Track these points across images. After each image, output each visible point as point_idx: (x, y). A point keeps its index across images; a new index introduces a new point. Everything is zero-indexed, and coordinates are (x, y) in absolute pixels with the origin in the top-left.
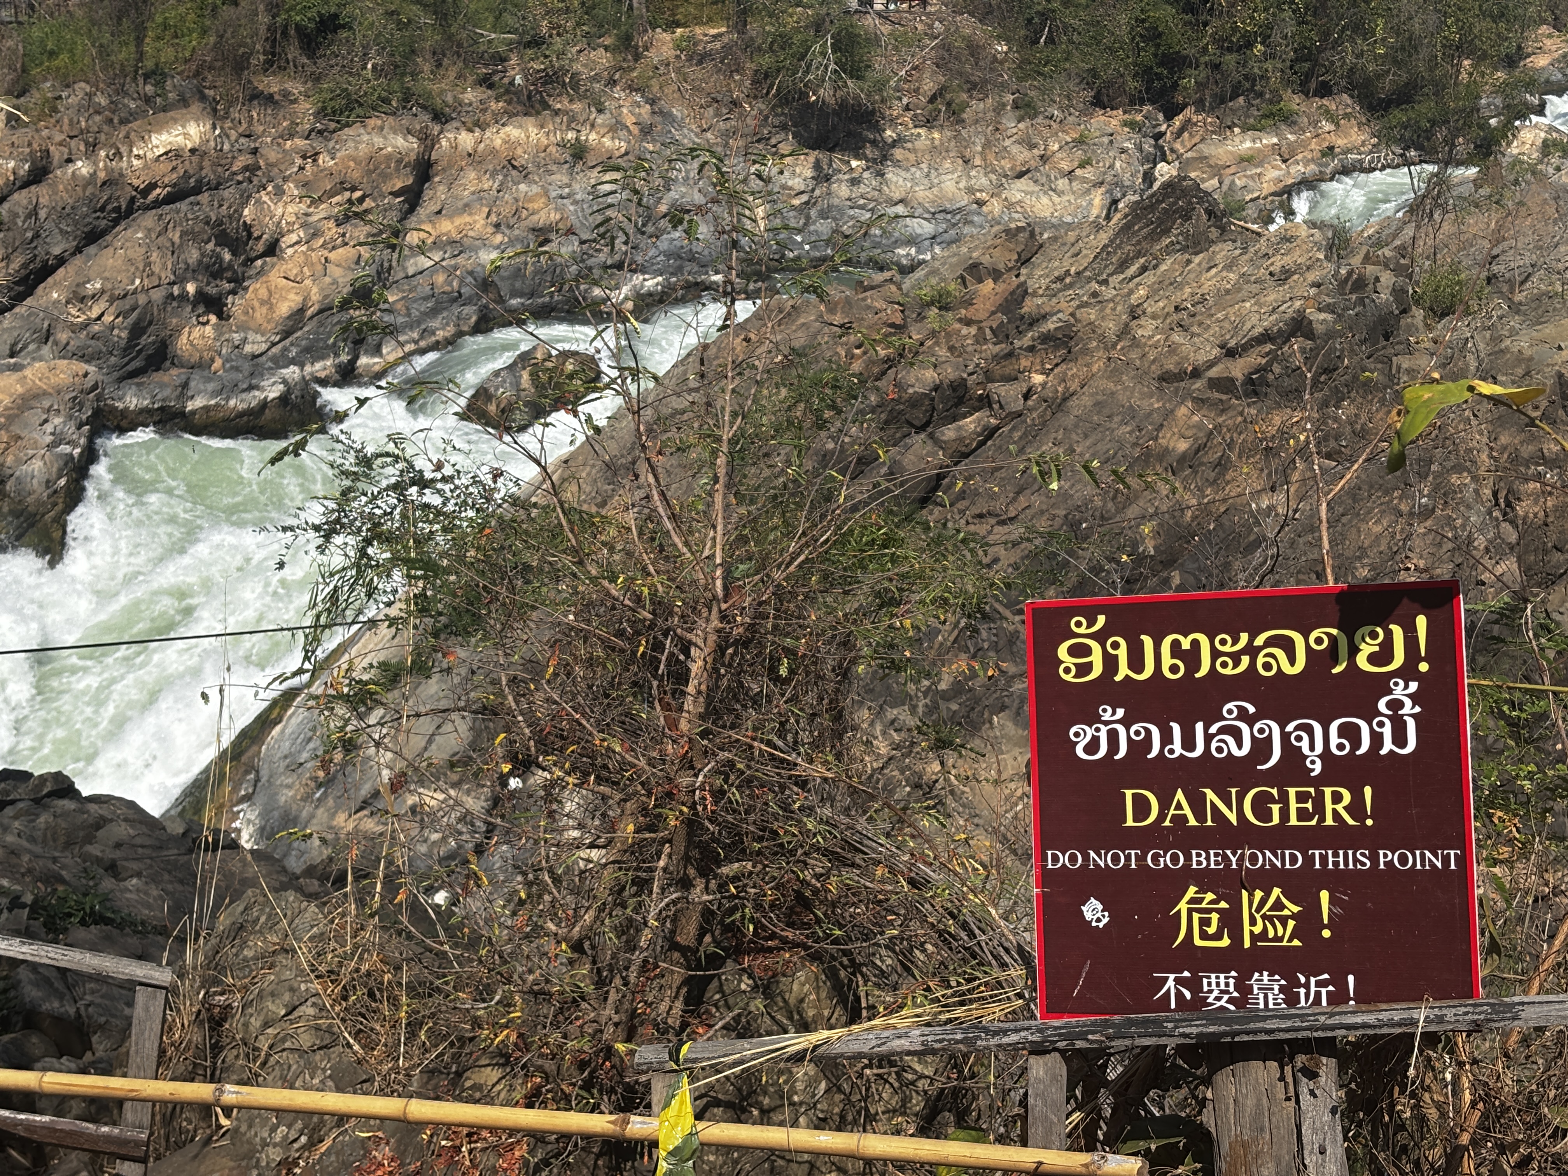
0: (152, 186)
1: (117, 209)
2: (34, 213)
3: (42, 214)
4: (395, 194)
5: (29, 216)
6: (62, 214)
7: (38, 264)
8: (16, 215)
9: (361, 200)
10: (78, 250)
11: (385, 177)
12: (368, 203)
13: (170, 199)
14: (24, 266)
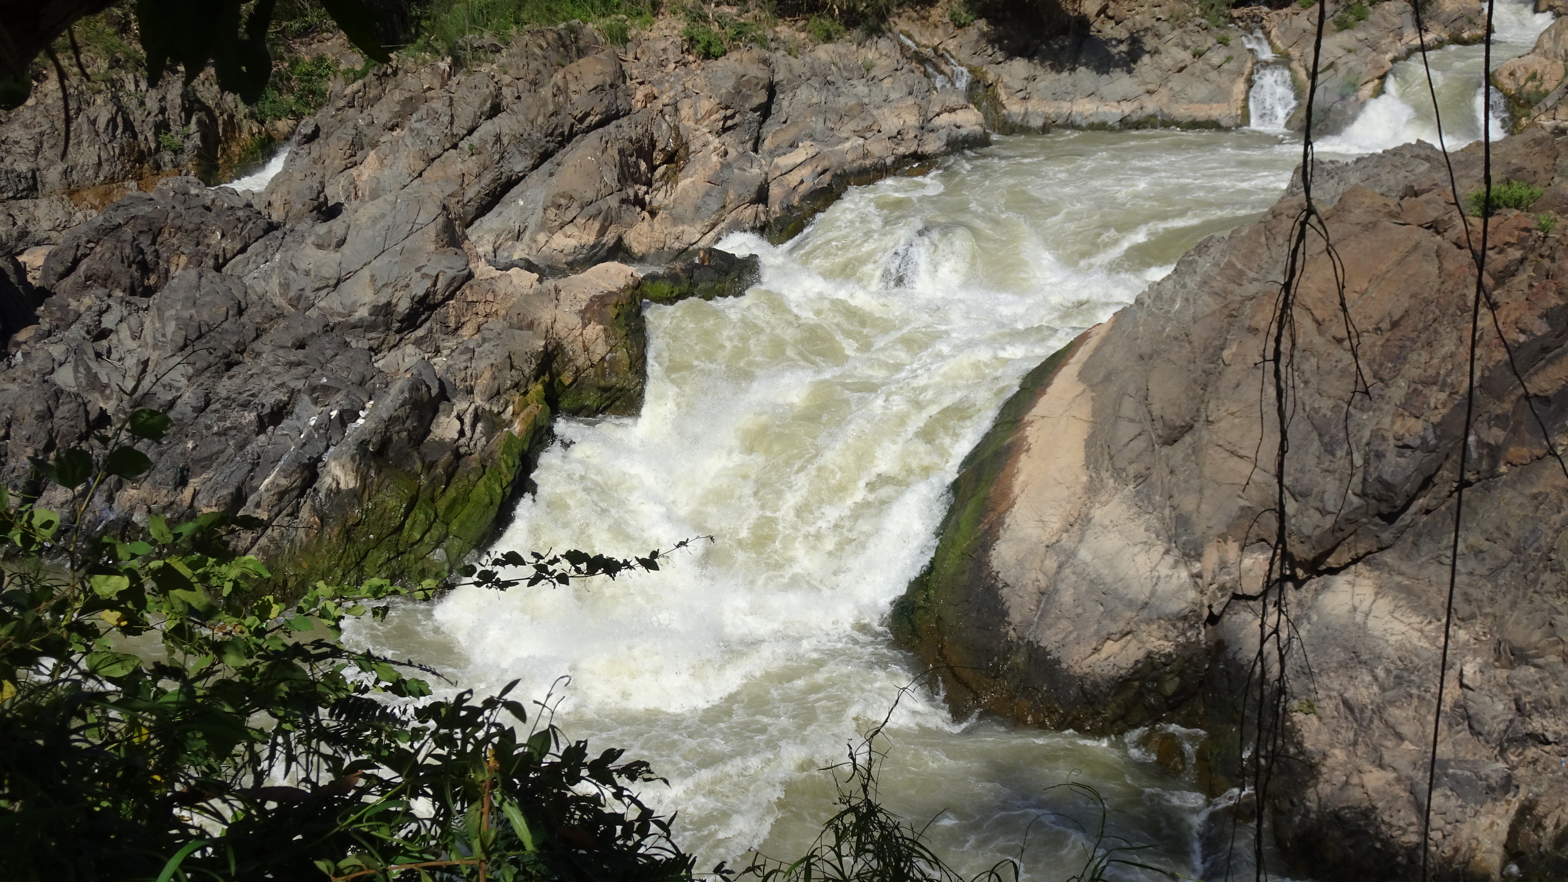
0: (587, 115)
1: (562, 134)
2: (498, 139)
3: (505, 141)
4: (754, 110)
5: (495, 143)
6: (519, 139)
7: (504, 179)
8: (486, 142)
9: (732, 117)
10: (535, 167)
11: (747, 98)
12: (738, 119)
13: (601, 124)
14: (494, 180)
